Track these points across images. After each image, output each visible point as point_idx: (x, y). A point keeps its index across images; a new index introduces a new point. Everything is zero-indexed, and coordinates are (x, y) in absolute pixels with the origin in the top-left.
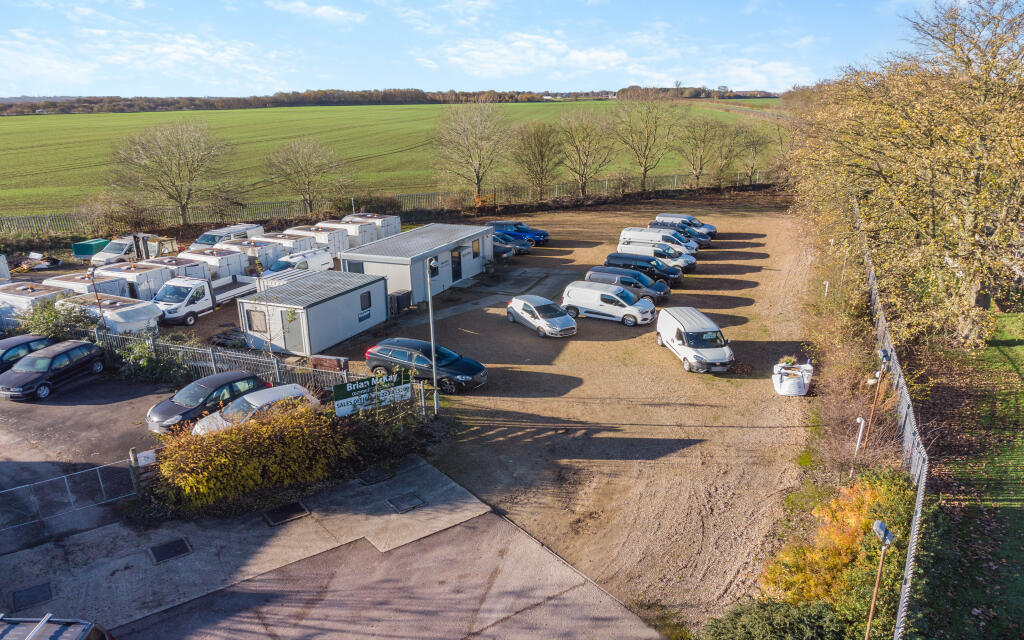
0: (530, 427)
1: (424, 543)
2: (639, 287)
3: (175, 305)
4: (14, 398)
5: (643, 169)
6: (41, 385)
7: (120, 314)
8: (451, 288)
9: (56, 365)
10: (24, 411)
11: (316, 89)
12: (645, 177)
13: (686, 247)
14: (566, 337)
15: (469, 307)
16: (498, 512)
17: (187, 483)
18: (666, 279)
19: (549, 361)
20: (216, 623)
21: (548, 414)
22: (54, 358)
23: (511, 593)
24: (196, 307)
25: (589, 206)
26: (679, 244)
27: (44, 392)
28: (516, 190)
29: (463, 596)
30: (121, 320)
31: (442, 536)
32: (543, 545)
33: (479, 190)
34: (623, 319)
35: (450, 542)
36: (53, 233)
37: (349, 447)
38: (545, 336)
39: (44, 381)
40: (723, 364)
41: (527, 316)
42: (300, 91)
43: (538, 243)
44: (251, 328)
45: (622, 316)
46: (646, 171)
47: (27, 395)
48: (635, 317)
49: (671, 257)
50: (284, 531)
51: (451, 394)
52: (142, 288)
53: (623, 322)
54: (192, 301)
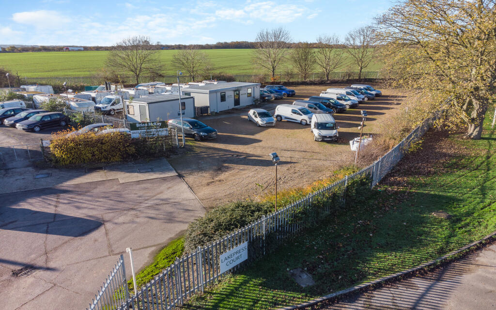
0: (221, 153)
1: (138, 182)
2: (316, 109)
3: (106, 105)
4: (24, 129)
5: (360, 68)
6: (37, 126)
7: (77, 104)
8: (233, 109)
9: (44, 119)
10: (27, 135)
11: (235, 41)
12: (361, 71)
13: (357, 97)
14: (269, 126)
15: (235, 115)
16: (180, 176)
17: (58, 153)
18: (336, 108)
19: (253, 134)
20: (40, 196)
21: (236, 150)
22: (43, 117)
23: (160, 199)
24: (114, 107)
25: (328, 84)
26: (354, 96)
27: (37, 129)
28: (290, 75)
29: (140, 198)
30: (77, 106)
31: (149, 181)
32: (189, 187)
33: (273, 74)
34: (301, 121)
35: (151, 183)
36: (82, 84)
37: (133, 149)
38: (260, 126)
39: (38, 125)
40: (330, 137)
41: (253, 117)
42: (228, 42)
43: (289, 96)
44: (129, 113)
45: (300, 120)
46: (361, 68)
47: (29, 129)
48: (306, 121)
49: (345, 100)
50: (89, 174)
51: (198, 141)
52: (98, 100)
53: (301, 123)
54: (113, 105)
